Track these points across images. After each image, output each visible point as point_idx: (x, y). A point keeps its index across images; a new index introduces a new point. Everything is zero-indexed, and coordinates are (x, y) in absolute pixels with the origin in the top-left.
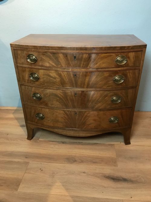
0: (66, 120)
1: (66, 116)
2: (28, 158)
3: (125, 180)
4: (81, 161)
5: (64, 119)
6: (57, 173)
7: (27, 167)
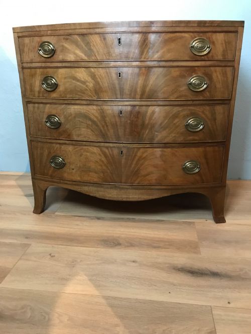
0: (104, 168)
1: (104, 159)
2: (29, 238)
3: (215, 275)
4: (129, 245)
5: (101, 166)
6: (81, 261)
7: (26, 250)
